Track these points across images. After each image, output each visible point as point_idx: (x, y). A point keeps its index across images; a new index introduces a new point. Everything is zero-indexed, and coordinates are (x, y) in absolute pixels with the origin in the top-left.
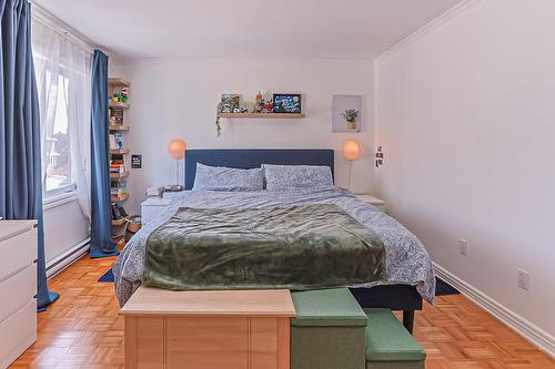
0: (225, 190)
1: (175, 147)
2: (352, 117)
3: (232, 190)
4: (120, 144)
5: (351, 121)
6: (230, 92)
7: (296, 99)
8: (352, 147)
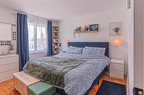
0: (71, 53)
1: (66, 41)
2: (117, 30)
3: (73, 53)
4: (57, 41)
5: (116, 32)
6: (79, 26)
7: (96, 26)
8: (116, 41)
